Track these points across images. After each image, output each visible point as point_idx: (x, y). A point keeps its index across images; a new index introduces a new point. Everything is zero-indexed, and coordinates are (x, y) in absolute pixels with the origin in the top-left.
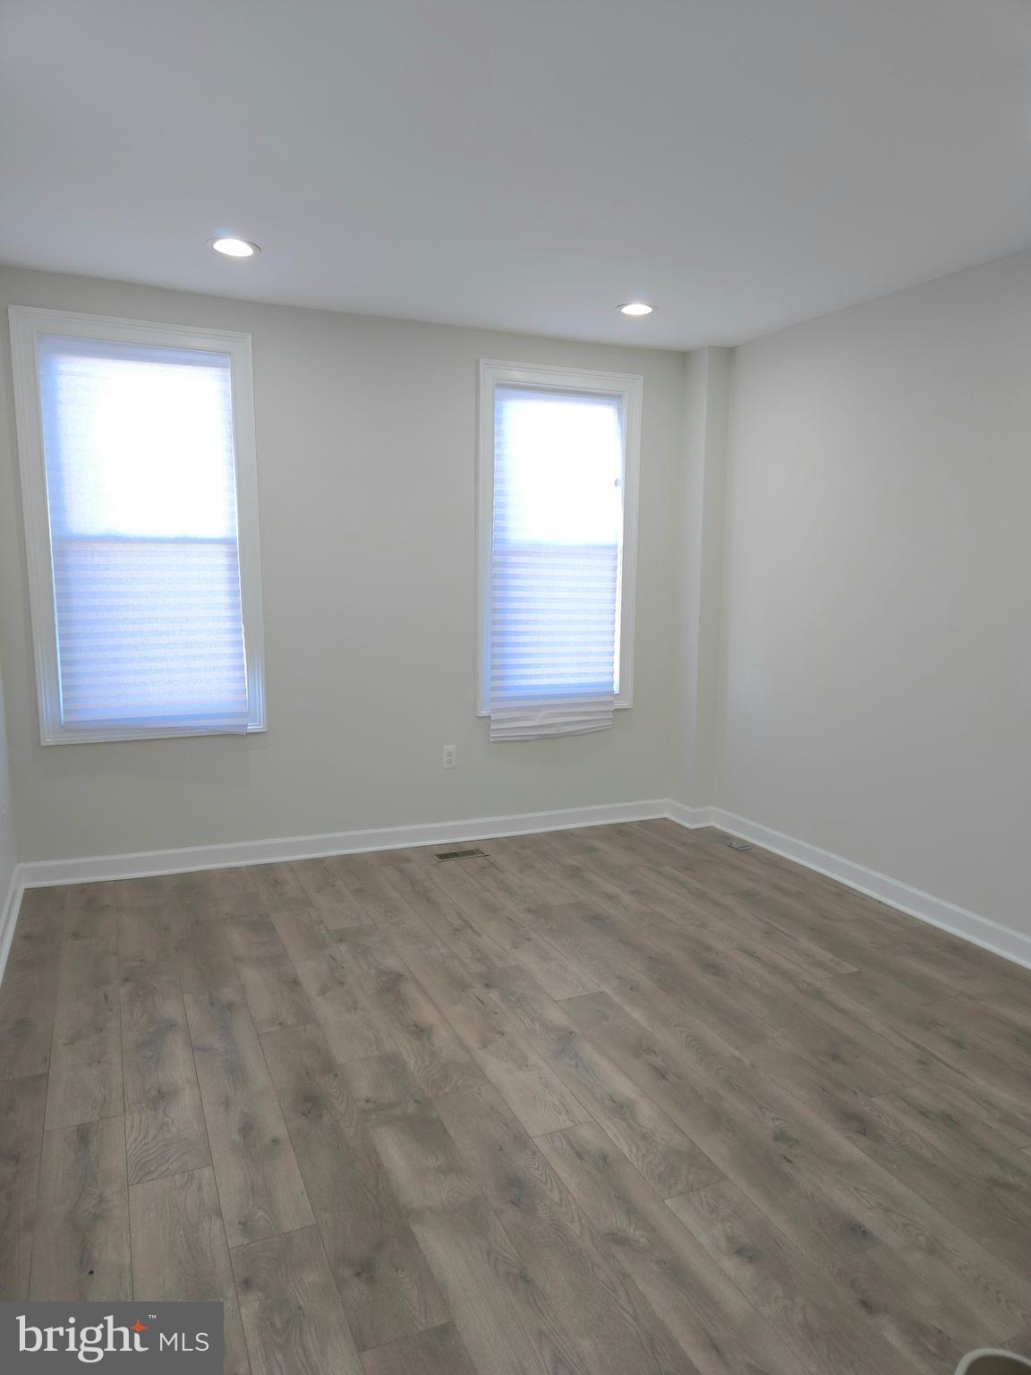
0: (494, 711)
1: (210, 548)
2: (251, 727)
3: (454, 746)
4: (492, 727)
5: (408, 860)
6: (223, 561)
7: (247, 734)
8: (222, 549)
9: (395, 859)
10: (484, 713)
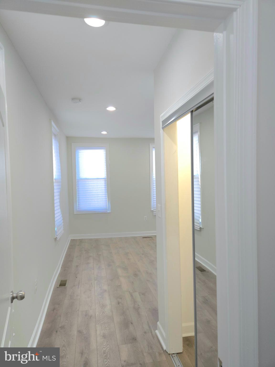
0: (154, 209)
1: (102, 180)
2: (108, 212)
3: (146, 216)
4: (154, 213)
5: (137, 238)
6: (104, 182)
7: (108, 213)
8: (104, 180)
9: (135, 238)
10: (152, 210)
